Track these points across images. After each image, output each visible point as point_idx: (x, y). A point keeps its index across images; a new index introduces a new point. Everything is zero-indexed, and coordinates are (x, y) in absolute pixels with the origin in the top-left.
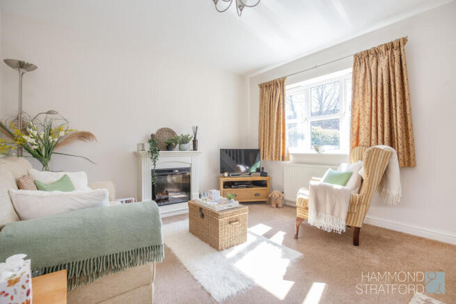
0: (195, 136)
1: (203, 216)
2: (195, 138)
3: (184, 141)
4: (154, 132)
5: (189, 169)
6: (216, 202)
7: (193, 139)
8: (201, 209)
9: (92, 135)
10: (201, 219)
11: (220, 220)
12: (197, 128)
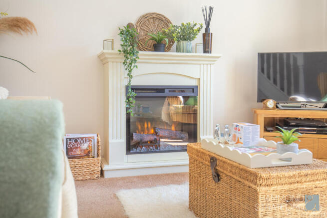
0: (208, 26)
1: (217, 176)
2: (207, 29)
3: (187, 34)
4: (133, 21)
5: (194, 90)
6: (250, 148)
7: (203, 31)
8: (213, 160)
9: (30, 23)
10: (213, 184)
11: (261, 190)
12: (211, 9)
